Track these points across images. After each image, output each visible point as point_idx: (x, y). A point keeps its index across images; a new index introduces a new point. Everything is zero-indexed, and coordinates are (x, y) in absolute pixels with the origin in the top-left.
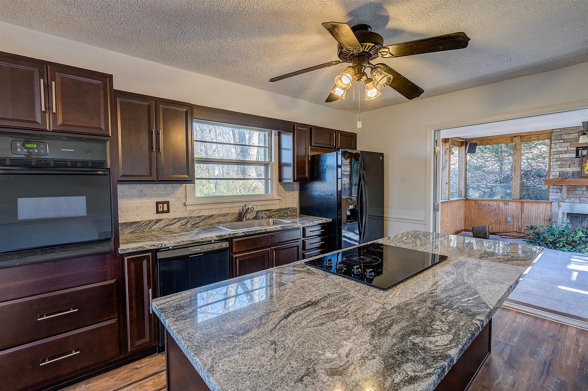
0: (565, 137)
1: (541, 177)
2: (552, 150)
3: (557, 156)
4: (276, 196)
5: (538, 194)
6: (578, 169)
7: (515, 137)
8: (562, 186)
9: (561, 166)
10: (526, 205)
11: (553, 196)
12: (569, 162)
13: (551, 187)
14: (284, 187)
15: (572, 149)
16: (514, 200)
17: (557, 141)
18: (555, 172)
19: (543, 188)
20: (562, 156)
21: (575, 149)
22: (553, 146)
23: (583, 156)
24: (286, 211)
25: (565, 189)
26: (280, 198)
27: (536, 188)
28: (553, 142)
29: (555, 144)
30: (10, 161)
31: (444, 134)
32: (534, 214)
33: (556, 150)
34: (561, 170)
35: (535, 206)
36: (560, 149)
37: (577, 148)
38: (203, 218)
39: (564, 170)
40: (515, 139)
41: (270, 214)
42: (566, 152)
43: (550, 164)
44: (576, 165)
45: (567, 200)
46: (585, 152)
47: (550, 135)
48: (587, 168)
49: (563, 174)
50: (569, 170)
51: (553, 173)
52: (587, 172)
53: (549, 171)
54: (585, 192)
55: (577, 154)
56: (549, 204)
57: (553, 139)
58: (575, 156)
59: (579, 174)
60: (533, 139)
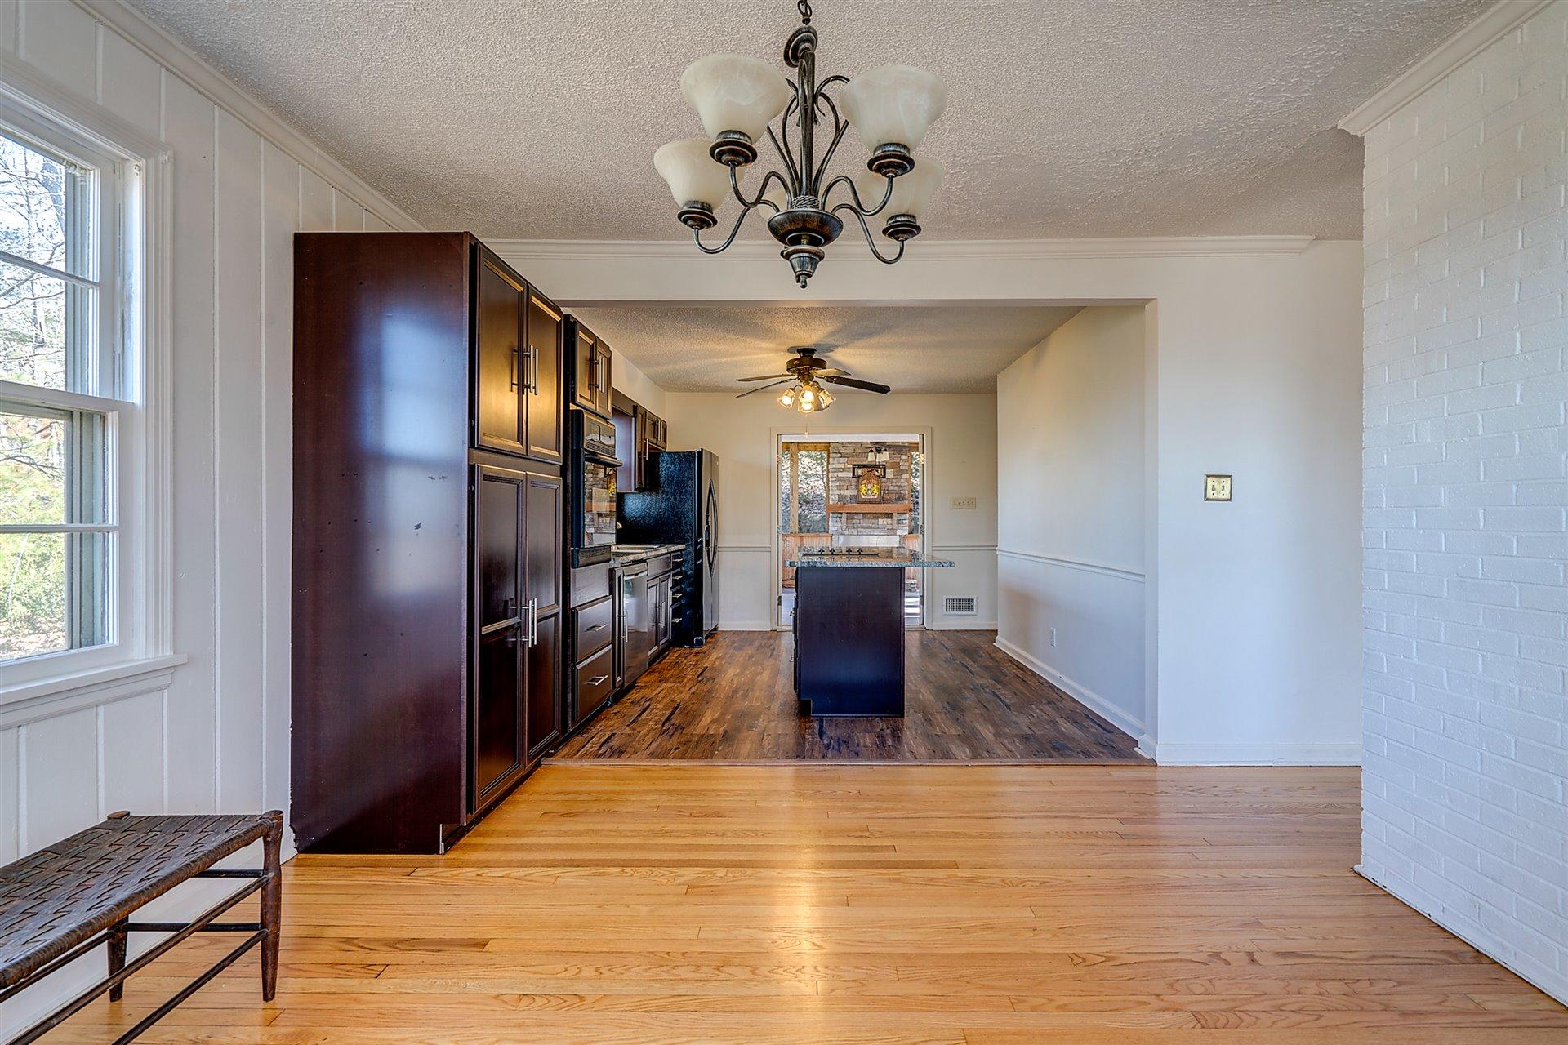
0: (842, 450)
1: (808, 503)
2: (830, 467)
3: (835, 475)
5: (810, 526)
6: (855, 492)
8: (841, 514)
9: (840, 488)
10: (806, 541)
11: (833, 529)
12: (847, 483)
13: (831, 515)
15: (849, 466)
16: (792, 536)
17: (835, 455)
18: (835, 494)
19: (815, 519)
20: (840, 474)
21: (851, 466)
22: (831, 460)
23: (859, 477)
25: (844, 515)
27: (809, 519)
28: (831, 455)
29: (834, 458)
31: (784, 439)
33: (834, 466)
34: (839, 492)
35: (815, 540)
36: (838, 466)
37: (852, 463)
39: (842, 492)
40: (791, 446)
42: (844, 470)
43: (828, 484)
44: (853, 487)
45: (846, 532)
46: (860, 471)
47: (827, 447)
48: (863, 491)
49: (841, 498)
50: (847, 493)
51: (833, 497)
52: (863, 497)
53: (828, 494)
54: (862, 521)
55: (854, 474)
56: (830, 538)
57: (831, 451)
58: (851, 476)
59: (856, 499)
60: (809, 448)
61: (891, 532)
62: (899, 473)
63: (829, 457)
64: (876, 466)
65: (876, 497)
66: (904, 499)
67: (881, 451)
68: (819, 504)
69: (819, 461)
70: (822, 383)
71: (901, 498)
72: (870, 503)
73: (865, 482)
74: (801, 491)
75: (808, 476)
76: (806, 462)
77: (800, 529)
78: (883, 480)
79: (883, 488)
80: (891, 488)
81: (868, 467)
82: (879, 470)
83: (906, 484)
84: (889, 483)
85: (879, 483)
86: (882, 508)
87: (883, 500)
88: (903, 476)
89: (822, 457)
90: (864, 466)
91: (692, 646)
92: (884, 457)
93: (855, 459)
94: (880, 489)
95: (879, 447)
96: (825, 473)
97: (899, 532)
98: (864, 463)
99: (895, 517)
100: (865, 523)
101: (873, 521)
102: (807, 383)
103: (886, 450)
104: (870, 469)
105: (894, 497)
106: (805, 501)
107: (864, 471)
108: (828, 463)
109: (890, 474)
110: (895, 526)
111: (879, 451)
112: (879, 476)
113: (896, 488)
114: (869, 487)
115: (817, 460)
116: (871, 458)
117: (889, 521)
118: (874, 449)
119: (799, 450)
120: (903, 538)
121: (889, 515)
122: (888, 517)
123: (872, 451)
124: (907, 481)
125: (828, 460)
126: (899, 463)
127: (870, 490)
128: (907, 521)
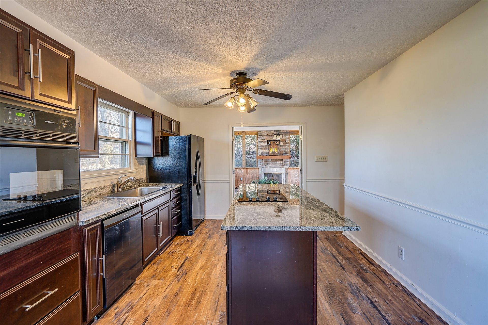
0: (263, 134)
1: (250, 155)
2: (258, 141)
3: (260, 144)
4: (133, 169)
5: (251, 164)
6: (268, 151)
7: (243, 132)
8: (263, 159)
9: (262, 149)
10: (249, 170)
11: (259, 165)
12: (265, 147)
13: (258, 160)
14: (138, 162)
15: (265, 141)
16: (243, 168)
17: (260, 136)
18: (260, 152)
19: (252, 161)
20: (262, 144)
21: (266, 141)
22: (258, 138)
23: (269, 145)
24: (140, 181)
25: (264, 161)
26: (137, 171)
27: (250, 161)
28: (258, 137)
30: (3, 130)
31: (236, 129)
32: (252, 175)
33: (259, 141)
34: (262, 151)
35: (252, 170)
36: (261, 141)
37: (267, 140)
38: (88, 191)
41: (132, 185)
42: (263, 142)
43: (257, 148)
44: (267, 149)
45: (264, 167)
46: (270, 143)
47: (257, 133)
48: (271, 151)
49: (262, 153)
50: (265, 151)
51: (259, 153)
52: (271, 153)
53: (257, 152)
54: (271, 163)
55: (267, 144)
56: (258, 169)
57: (258, 135)
58: (266, 144)
59: (268, 153)
60: (250, 134)
61: (282, 166)
62: (285, 143)
63: (257, 137)
64: (276, 141)
65: (276, 153)
66: (287, 153)
67: (279, 134)
68: (254, 155)
69: (254, 139)
70: (251, 94)
71: (286, 153)
72: (274, 155)
73: (272, 147)
74: (247, 150)
75: (250, 144)
76: (249, 139)
77: (247, 165)
78: (279, 146)
79: (279, 149)
80: (282, 149)
81: (273, 141)
82: (277, 142)
83: (288, 147)
84: (281, 148)
85: (278, 148)
86: (278, 157)
87: (279, 154)
88: (287, 144)
89: (255, 137)
90: (272, 141)
91: (187, 235)
92: (280, 137)
93: (268, 138)
94: (278, 150)
95: (278, 133)
96: (256, 143)
97: (285, 166)
98: (272, 139)
99: (284, 161)
100: (272, 163)
101: (275, 162)
102: (241, 93)
103: (281, 134)
104: (274, 142)
105: (283, 153)
106: (249, 154)
107: (271, 143)
108: (257, 140)
109: (282, 144)
110: (284, 164)
111: (278, 134)
112: (277, 145)
113: (284, 149)
114: (273, 149)
115: (253, 138)
116: (275, 137)
117: (281, 162)
118: (276, 134)
119: (246, 135)
120: (287, 169)
121: (281, 160)
122: (281, 161)
123: (275, 135)
124: (288, 146)
125: (257, 138)
126: (285, 139)
127: (274, 150)
128: (289, 162)
